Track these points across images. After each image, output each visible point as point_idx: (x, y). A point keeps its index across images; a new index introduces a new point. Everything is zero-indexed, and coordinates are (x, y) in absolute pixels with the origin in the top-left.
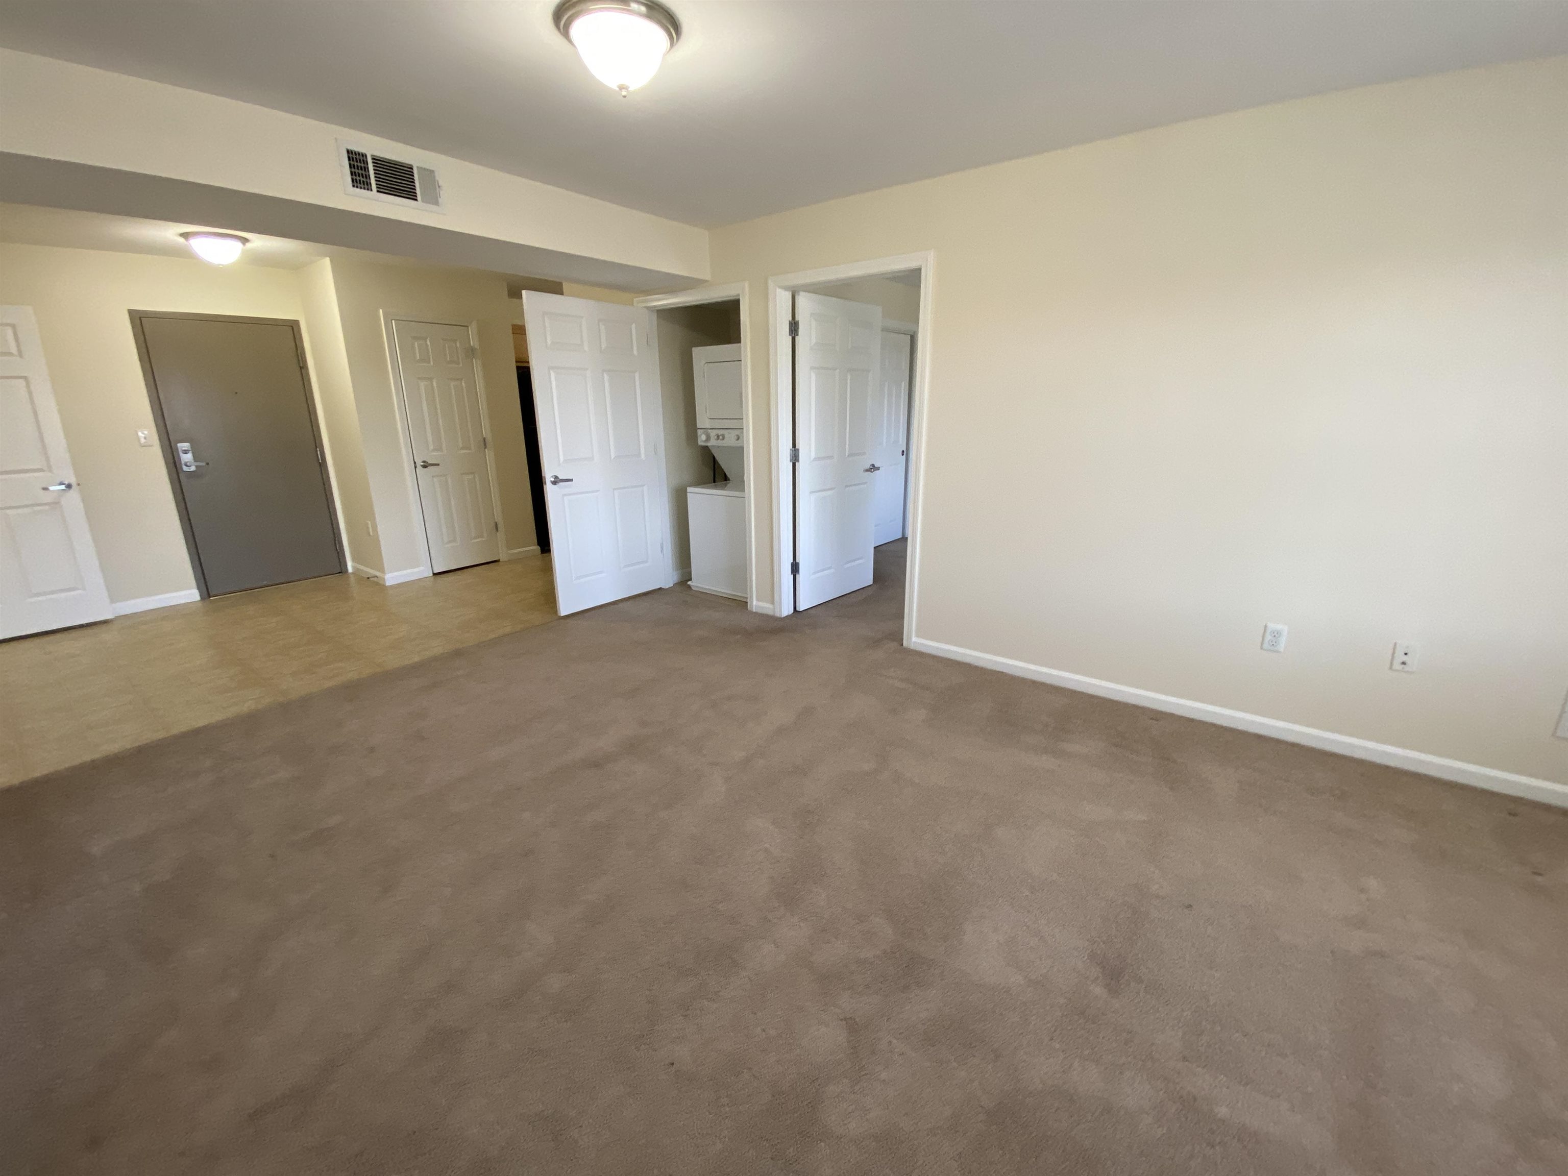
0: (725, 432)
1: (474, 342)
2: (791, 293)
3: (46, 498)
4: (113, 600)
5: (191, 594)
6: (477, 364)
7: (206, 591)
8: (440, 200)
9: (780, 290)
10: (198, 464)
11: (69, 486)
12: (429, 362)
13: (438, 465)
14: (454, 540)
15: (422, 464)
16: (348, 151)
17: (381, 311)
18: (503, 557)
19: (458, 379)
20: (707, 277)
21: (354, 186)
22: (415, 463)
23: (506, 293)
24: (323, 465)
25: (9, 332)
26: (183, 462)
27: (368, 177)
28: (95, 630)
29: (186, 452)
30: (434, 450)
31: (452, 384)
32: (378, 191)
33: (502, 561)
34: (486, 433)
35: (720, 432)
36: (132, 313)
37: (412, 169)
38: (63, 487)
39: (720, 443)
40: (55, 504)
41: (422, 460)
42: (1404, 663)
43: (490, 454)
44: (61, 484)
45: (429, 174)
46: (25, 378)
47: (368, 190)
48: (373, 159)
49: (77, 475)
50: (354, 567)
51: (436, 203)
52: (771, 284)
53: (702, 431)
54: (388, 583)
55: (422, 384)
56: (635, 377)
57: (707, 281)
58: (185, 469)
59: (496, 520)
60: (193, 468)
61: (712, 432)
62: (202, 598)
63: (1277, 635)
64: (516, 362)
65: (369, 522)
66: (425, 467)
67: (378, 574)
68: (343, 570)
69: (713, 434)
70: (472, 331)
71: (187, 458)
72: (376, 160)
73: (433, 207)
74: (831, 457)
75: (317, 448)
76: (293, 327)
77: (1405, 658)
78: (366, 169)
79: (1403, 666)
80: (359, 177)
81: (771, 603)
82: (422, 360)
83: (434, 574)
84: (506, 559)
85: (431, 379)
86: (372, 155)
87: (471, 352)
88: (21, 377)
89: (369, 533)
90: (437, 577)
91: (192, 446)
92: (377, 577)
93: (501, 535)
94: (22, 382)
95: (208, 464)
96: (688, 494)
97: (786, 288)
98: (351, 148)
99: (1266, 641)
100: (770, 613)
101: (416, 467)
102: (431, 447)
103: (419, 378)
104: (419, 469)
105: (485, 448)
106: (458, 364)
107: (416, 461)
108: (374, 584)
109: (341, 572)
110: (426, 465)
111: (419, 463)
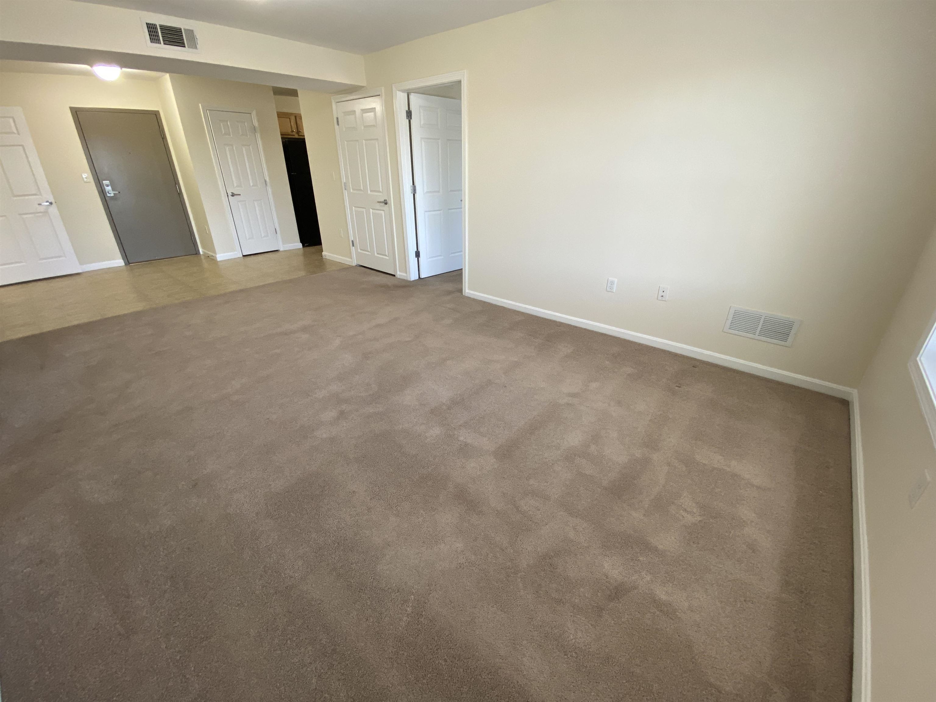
1: (255, 123)
2: (406, 93)
3: (41, 209)
4: (81, 263)
5: (119, 262)
6: (258, 136)
7: (128, 262)
8: (198, 46)
9: (399, 92)
10: (115, 192)
11: (51, 203)
12: (230, 135)
13: (240, 195)
14: (253, 238)
16: (147, 24)
17: (200, 105)
18: (280, 249)
19: (247, 145)
20: (364, 84)
21: (151, 42)
22: (227, 193)
23: (273, 93)
24: (180, 194)
25: (11, 121)
26: (107, 191)
27: (158, 36)
28: (74, 277)
29: (107, 186)
30: (237, 186)
31: (244, 148)
32: (164, 44)
33: (280, 251)
34: (266, 176)
36: (72, 109)
37: (181, 30)
38: (48, 204)
40: (46, 212)
41: (231, 191)
42: (662, 296)
43: (269, 189)
44: (47, 202)
45: (190, 32)
46: (22, 146)
47: (159, 43)
48: (160, 26)
49: (54, 198)
50: (203, 252)
51: (196, 48)
52: (394, 89)
54: (219, 259)
55: (227, 148)
57: (363, 87)
58: (108, 195)
59: (276, 228)
60: (112, 195)
62: (126, 264)
63: (612, 283)
64: (281, 135)
65: (206, 226)
67: (213, 255)
68: (197, 253)
70: (254, 116)
71: (108, 189)
72: (161, 26)
73: (194, 50)
74: (438, 192)
75: (176, 184)
76: (156, 115)
77: (663, 294)
78: (157, 32)
79: (662, 298)
80: (154, 38)
81: (406, 273)
82: (226, 134)
83: (243, 256)
84: (283, 250)
85: (232, 145)
86: (159, 25)
87: (254, 129)
88: (20, 145)
89: (207, 233)
90: (245, 258)
91: (110, 183)
92: (213, 256)
93: (279, 236)
94: (21, 147)
95: (119, 192)
97: (403, 91)
98: (148, 22)
99: (608, 286)
100: (406, 278)
101: (228, 196)
102: (235, 185)
103: (225, 144)
104: (230, 196)
105: (266, 185)
106: (247, 136)
108: (212, 259)
109: (196, 254)
110: (233, 195)
111: (230, 194)
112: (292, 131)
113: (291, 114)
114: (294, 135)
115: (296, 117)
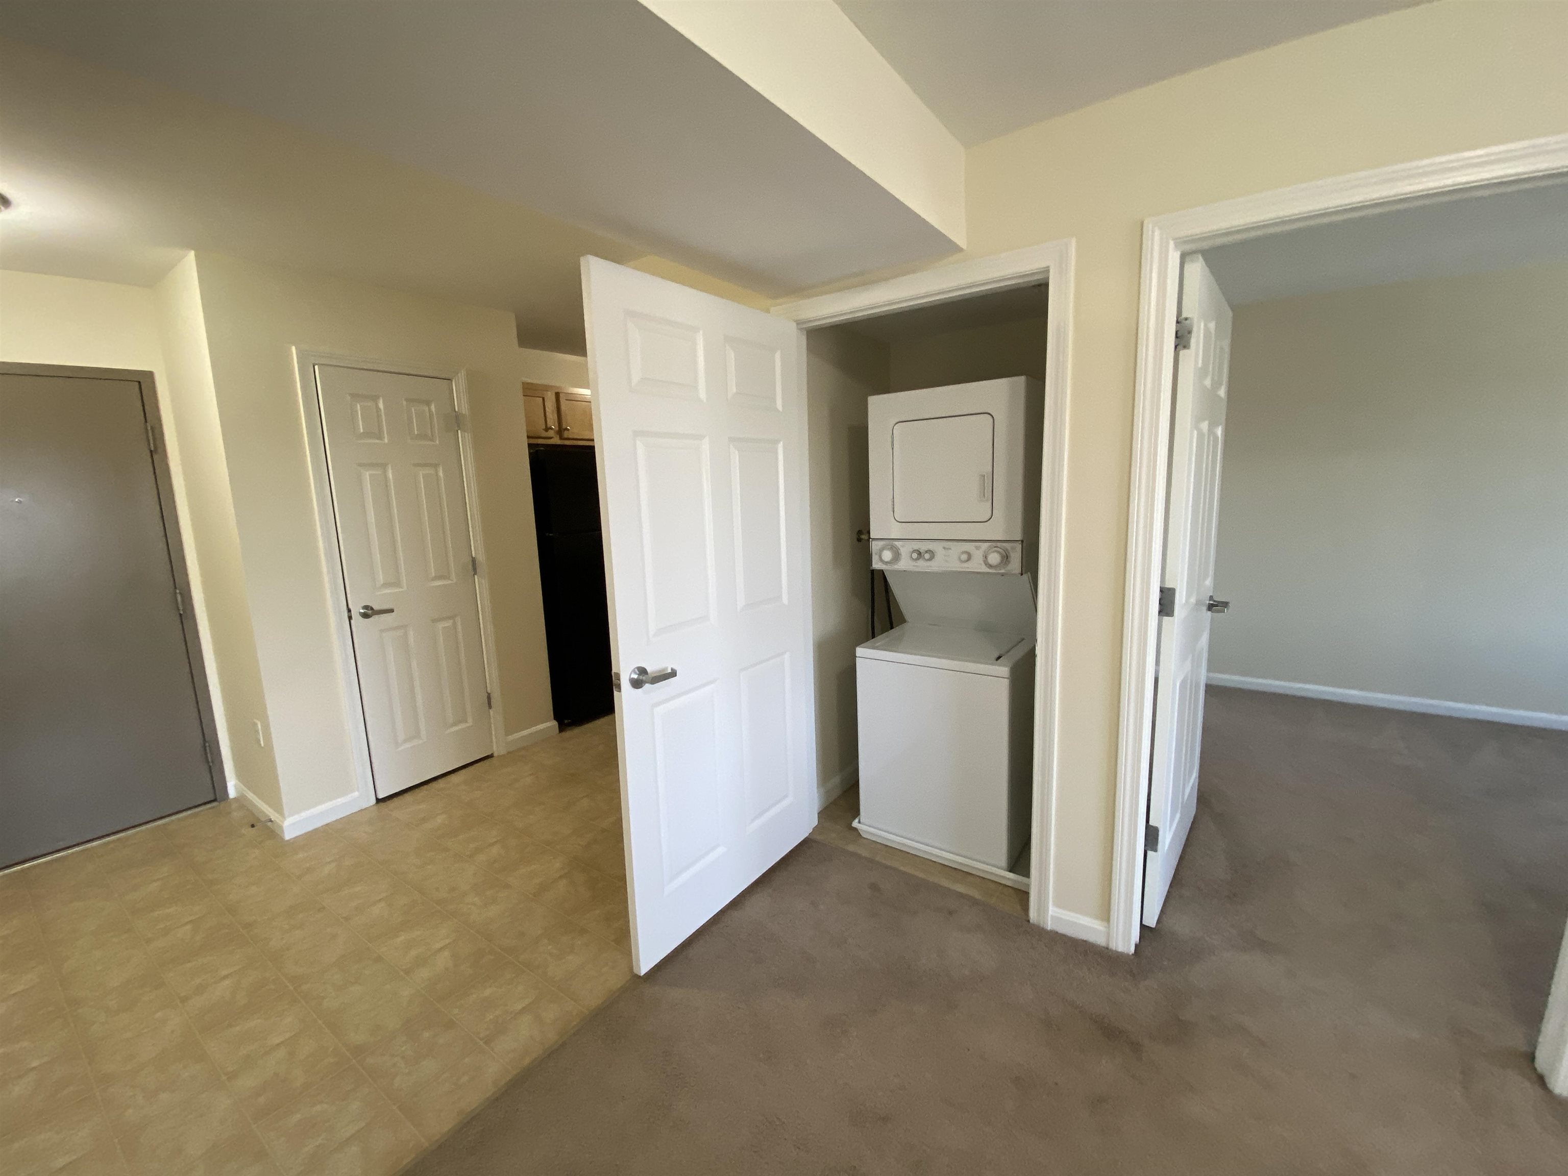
0: (937, 547)
1: (461, 404)
2: (1179, 258)
6: (464, 440)
12: (380, 437)
13: (392, 611)
14: (417, 735)
15: (362, 611)
17: (294, 349)
18: (498, 749)
19: (431, 465)
20: (962, 241)
22: (349, 611)
24: (186, 617)
30: (386, 585)
31: (421, 473)
33: (498, 756)
34: (477, 549)
35: (923, 547)
39: (922, 566)
41: (363, 605)
43: (481, 584)
53: (881, 543)
54: (288, 835)
55: (367, 475)
56: (777, 450)
57: (960, 250)
59: (489, 692)
61: (903, 546)
64: (528, 437)
65: (259, 724)
66: (365, 616)
67: (274, 816)
68: (218, 796)
69: (905, 549)
70: (459, 387)
76: (140, 383)
81: (1102, 920)
82: (367, 434)
83: (378, 801)
84: (503, 751)
87: (454, 422)
90: (382, 804)
92: (269, 817)
93: (496, 716)
96: (857, 658)
100: (1099, 939)
101: (350, 618)
102: (381, 578)
103: (360, 465)
104: (357, 619)
105: (475, 573)
106: (432, 439)
107: (350, 606)
108: (263, 837)
109: (215, 800)
110: (368, 613)
111: (357, 610)
112: (547, 429)
113: (547, 388)
114: (551, 438)
115: (557, 395)
